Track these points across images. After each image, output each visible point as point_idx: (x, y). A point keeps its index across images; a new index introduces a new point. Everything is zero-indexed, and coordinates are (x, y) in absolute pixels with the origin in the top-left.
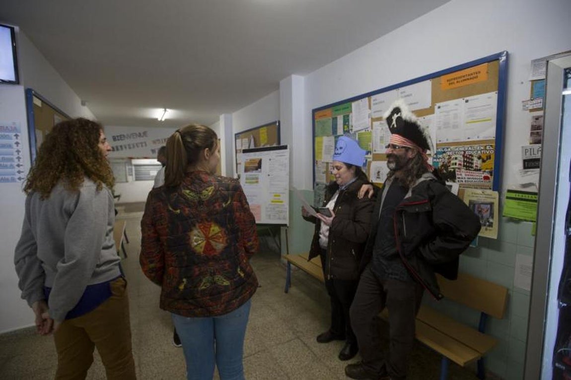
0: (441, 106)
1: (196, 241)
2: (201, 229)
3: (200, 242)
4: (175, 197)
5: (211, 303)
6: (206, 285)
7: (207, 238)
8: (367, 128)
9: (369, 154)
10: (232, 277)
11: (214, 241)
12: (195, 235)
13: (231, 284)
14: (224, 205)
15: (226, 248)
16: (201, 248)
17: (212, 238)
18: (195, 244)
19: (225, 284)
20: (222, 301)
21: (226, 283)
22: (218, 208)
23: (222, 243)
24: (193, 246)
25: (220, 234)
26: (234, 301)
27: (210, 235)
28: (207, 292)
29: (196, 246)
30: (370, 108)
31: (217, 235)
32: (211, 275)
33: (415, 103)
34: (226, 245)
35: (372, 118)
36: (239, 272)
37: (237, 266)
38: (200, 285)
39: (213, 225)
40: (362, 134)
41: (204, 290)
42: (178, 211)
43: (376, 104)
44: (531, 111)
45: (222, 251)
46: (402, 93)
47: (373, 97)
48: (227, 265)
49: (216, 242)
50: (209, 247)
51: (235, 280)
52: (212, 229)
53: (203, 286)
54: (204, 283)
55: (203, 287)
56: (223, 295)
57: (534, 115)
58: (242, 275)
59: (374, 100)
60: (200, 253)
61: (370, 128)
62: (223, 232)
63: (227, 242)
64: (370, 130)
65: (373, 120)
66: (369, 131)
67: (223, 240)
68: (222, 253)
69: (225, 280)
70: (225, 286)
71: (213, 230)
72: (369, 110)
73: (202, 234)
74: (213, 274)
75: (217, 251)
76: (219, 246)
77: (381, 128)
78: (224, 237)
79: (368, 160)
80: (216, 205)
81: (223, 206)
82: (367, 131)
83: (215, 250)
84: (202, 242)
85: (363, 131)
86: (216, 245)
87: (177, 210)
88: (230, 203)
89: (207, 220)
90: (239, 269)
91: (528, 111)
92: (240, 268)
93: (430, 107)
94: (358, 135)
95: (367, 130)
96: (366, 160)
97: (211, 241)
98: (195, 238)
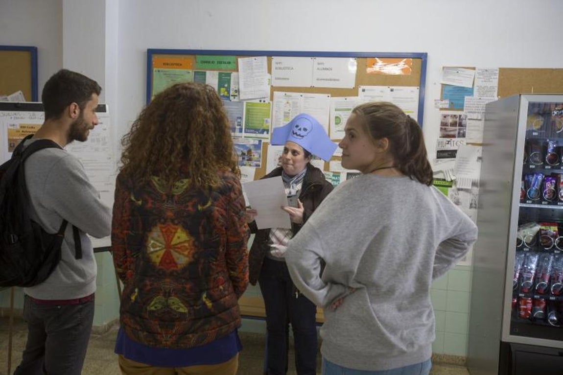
0: (366, 89)
1: (154, 246)
2: (162, 232)
3: (158, 249)
4: (141, 184)
5: (159, 330)
6: (156, 305)
7: (168, 246)
8: (263, 98)
9: (265, 133)
10: (192, 303)
11: (176, 251)
12: (153, 239)
13: (189, 312)
14: (200, 208)
15: (190, 264)
16: (158, 257)
17: (175, 247)
18: (152, 250)
19: (181, 310)
20: (174, 331)
21: (183, 310)
22: (190, 208)
23: (187, 256)
24: (148, 252)
25: (186, 245)
26: (190, 336)
27: (173, 243)
28: (156, 315)
29: (152, 253)
30: (270, 71)
31: (183, 245)
32: (164, 295)
33: (335, 80)
34: (192, 260)
35: (272, 86)
36: (204, 299)
37: (201, 291)
38: (149, 304)
39: (179, 230)
40: (253, 104)
41: (153, 311)
42: (140, 203)
43: (280, 68)
44: (441, 109)
45: (185, 268)
46: (319, 64)
47: (275, 59)
48: (188, 286)
49: (180, 253)
50: (168, 258)
51: (195, 307)
52: (177, 235)
53: (152, 306)
54: (155, 303)
55: (153, 308)
56: (177, 323)
57: (443, 113)
58: (209, 304)
59: (277, 63)
60: (155, 263)
61: (269, 98)
62: (191, 242)
63: (193, 257)
64: (268, 100)
65: (274, 89)
66: (266, 102)
67: (189, 253)
68: (184, 269)
69: (181, 305)
70: (181, 313)
71: (179, 238)
72: (269, 75)
73: (162, 239)
74: (167, 295)
75: (179, 266)
76: (182, 260)
77: (285, 101)
78: (191, 249)
79: (263, 141)
80: (190, 204)
81: (198, 208)
82: (262, 102)
83: (176, 264)
84: (160, 250)
85: (258, 101)
86: (178, 259)
87: (139, 200)
88: (209, 207)
89: (172, 221)
90: (204, 295)
91: (439, 109)
92: (207, 295)
93: (354, 88)
94: (247, 105)
95: (263, 100)
96: (260, 141)
97: (172, 251)
98: (152, 242)
